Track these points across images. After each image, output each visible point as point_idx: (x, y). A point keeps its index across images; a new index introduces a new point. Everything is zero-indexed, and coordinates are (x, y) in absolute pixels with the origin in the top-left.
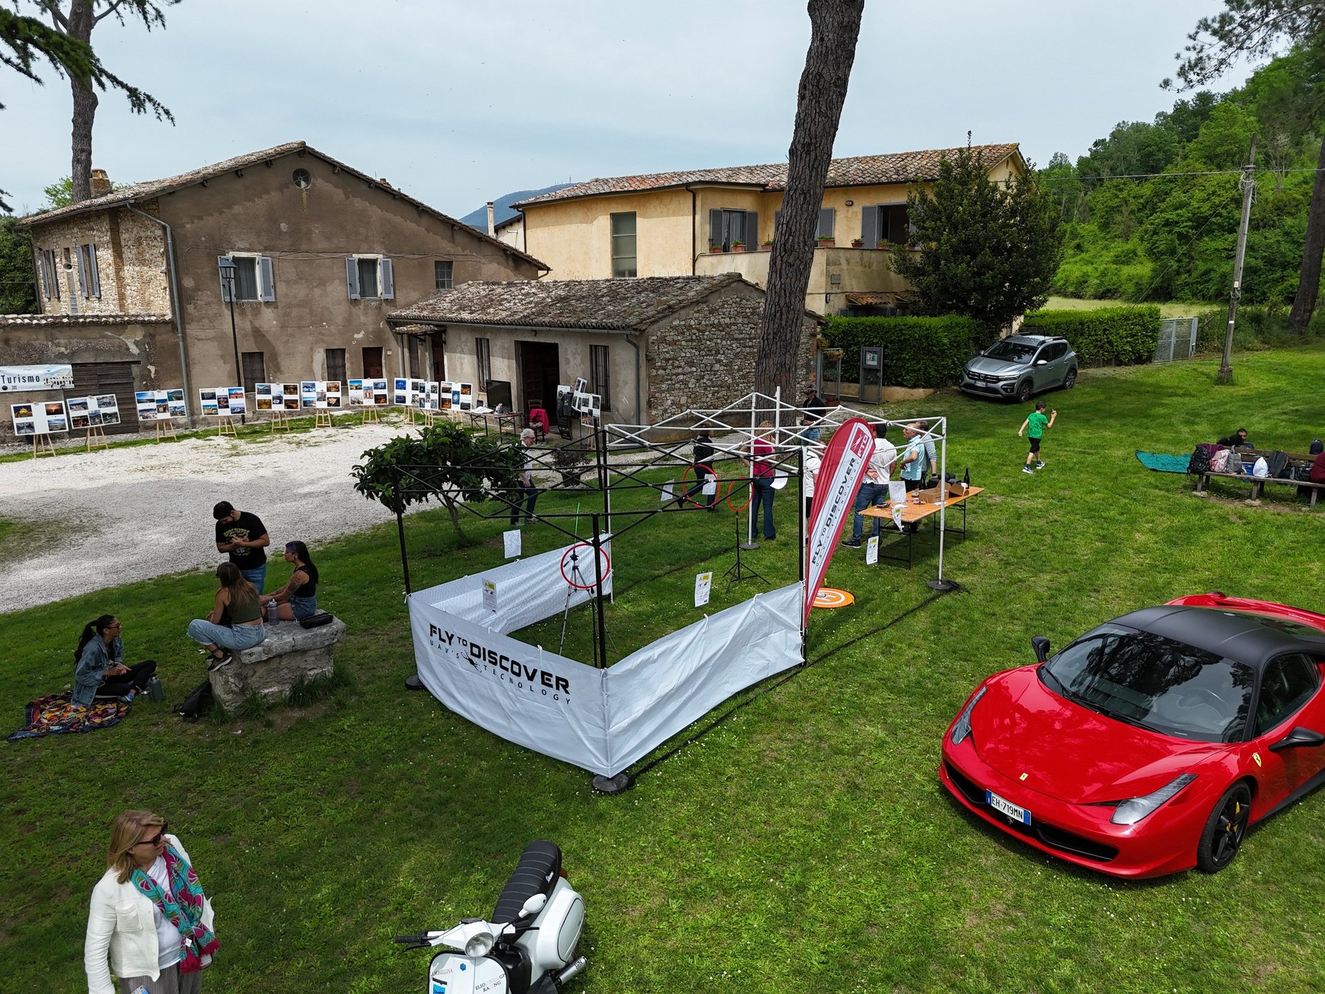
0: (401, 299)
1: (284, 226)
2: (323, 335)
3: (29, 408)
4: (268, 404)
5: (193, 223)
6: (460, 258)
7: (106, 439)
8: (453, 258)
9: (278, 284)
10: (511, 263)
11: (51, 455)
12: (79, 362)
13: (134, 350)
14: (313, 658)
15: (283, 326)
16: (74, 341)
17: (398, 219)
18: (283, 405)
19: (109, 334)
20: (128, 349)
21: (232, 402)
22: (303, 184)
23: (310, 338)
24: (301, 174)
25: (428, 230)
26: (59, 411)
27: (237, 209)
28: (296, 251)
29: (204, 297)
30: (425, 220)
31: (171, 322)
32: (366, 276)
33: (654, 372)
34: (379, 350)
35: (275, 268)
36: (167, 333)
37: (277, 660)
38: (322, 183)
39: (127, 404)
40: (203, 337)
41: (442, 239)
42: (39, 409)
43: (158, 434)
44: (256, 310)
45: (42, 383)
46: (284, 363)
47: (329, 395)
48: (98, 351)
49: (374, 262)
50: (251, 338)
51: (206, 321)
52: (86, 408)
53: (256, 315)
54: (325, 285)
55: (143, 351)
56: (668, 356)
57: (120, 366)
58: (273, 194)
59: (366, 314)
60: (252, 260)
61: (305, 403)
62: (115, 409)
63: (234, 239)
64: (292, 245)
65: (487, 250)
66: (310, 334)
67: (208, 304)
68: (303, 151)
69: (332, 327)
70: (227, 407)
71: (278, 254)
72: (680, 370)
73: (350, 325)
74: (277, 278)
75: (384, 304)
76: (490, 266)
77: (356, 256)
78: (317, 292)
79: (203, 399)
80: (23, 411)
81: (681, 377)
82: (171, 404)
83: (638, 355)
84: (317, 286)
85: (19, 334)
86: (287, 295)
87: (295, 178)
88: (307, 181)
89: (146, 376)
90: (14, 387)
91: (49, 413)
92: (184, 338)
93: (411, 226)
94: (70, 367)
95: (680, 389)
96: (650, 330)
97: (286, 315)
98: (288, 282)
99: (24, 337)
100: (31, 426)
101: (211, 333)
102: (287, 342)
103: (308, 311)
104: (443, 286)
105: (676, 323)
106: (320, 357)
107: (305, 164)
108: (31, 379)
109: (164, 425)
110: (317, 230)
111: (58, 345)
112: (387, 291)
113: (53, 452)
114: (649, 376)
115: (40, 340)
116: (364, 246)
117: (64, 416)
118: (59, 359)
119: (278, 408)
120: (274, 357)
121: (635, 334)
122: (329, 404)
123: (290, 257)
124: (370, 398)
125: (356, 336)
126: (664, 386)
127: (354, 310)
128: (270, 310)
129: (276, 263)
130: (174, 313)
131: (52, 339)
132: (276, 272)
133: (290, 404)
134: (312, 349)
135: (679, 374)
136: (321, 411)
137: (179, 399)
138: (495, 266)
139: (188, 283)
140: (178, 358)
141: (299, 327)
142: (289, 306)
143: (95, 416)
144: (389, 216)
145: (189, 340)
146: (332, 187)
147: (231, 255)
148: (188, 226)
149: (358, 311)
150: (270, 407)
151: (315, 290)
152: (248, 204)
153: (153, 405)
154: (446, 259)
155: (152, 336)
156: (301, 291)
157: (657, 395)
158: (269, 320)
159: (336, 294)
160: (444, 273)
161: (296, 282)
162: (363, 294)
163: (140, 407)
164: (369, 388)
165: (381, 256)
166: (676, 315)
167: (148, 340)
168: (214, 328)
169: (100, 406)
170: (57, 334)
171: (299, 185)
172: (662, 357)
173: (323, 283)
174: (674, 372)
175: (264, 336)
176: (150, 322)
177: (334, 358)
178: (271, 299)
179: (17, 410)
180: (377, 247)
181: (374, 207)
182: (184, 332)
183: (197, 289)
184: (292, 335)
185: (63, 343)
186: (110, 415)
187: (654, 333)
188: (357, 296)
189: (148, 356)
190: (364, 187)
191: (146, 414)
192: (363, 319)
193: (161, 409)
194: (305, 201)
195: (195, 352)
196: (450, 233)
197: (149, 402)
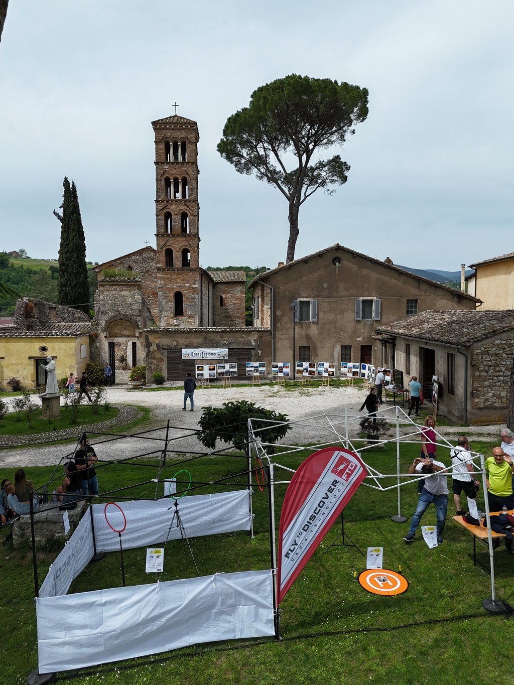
0: (385, 320)
1: (325, 285)
2: (340, 338)
3: (202, 367)
4: (301, 372)
5: (284, 286)
6: (423, 298)
7: (230, 382)
8: (418, 298)
9: (320, 313)
10: (456, 299)
11: (208, 388)
12: (231, 348)
13: (253, 343)
14: (59, 527)
15: (321, 334)
16: (230, 339)
17: (387, 279)
18: (308, 373)
19: (244, 336)
20: (251, 343)
21: (284, 370)
22: (337, 264)
23: (333, 340)
24: (337, 259)
25: (404, 283)
26: (214, 369)
27: (304, 278)
28: (330, 297)
29: (285, 319)
30: (402, 278)
31: (270, 331)
32: (366, 309)
33: (478, 374)
34: (371, 347)
35: (320, 305)
36: (267, 336)
37: (41, 524)
38: (346, 263)
39: (242, 367)
40: (282, 338)
41: (413, 287)
42: (206, 368)
43: (253, 382)
44: (308, 326)
45: (216, 356)
46: (320, 352)
47: (329, 369)
48: (239, 343)
49: (372, 301)
50: (305, 339)
51: (285, 331)
52: (224, 369)
53: (308, 328)
54: (343, 313)
55: (257, 344)
56: (490, 363)
57: (247, 350)
58: (321, 270)
59: (364, 328)
60: (309, 302)
61: (319, 373)
62: (236, 370)
63: (301, 292)
64: (328, 294)
65: (440, 293)
66: (334, 338)
67: (287, 323)
68: (338, 248)
69: (345, 335)
70: (282, 372)
71: (321, 298)
72: (501, 373)
73: (355, 333)
74: (320, 310)
75: (375, 323)
76: (442, 301)
77: (361, 298)
78: (339, 317)
79: (273, 367)
80: (200, 368)
81: (502, 378)
82: (260, 369)
83: (467, 361)
84: (339, 314)
85: (210, 335)
86: (324, 318)
87: (333, 262)
88: (339, 262)
89: (257, 355)
90: (206, 357)
91: (210, 370)
92: (274, 339)
93: (394, 281)
94: (227, 350)
95: (500, 386)
96: (475, 345)
97: (322, 328)
98: (324, 312)
99: (212, 336)
100: (202, 375)
101: (286, 336)
102: (321, 341)
103: (333, 326)
104: (411, 312)
105: (498, 342)
106: (338, 349)
107: (338, 255)
108: (212, 354)
109: (256, 378)
110: (341, 286)
111: (224, 340)
112: (377, 316)
113: (209, 386)
114: (473, 376)
115: (217, 338)
116: (366, 293)
117: (215, 372)
118: (223, 346)
119: (306, 374)
120: (315, 348)
121: (465, 348)
122: (329, 375)
123: (327, 300)
124: (350, 373)
125: (358, 339)
126: (486, 383)
127: (358, 326)
128: (315, 326)
129: (320, 303)
130: (271, 327)
131: (222, 337)
132: (319, 307)
133: (311, 373)
134: (334, 345)
135: (499, 376)
136: (325, 377)
137: (263, 367)
138: (445, 301)
139: (279, 313)
140: (271, 348)
141: (328, 334)
142: (324, 324)
143: (228, 372)
144: (382, 277)
145: (276, 339)
146: (351, 264)
147: (299, 300)
148: (281, 287)
149: (360, 327)
150: (302, 374)
151: (338, 316)
152: (309, 276)
153: (253, 369)
154: (414, 298)
155: (261, 337)
156: (331, 316)
157: (479, 389)
158: (314, 330)
159: (349, 317)
160: (412, 306)
161: (329, 312)
162: (363, 318)
163: (248, 369)
164: (350, 368)
165: (375, 298)
166: (498, 337)
167: (259, 339)
168: (288, 334)
169: (230, 368)
170: (224, 336)
171: (335, 265)
172: (485, 364)
173: (342, 312)
174: (495, 374)
175: (311, 338)
176: (261, 331)
177: (346, 350)
178: (316, 320)
179: (198, 367)
180: (374, 293)
181: (374, 273)
182: (274, 336)
183: (282, 316)
184: (324, 338)
185: (226, 339)
186: (234, 372)
187: (478, 349)
188: (360, 319)
189: (259, 346)
190: (369, 263)
191: (249, 373)
192: (362, 330)
193: (256, 371)
194: (337, 272)
195: (278, 345)
196: (417, 284)
197: (252, 367)
